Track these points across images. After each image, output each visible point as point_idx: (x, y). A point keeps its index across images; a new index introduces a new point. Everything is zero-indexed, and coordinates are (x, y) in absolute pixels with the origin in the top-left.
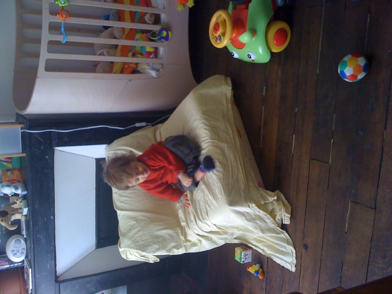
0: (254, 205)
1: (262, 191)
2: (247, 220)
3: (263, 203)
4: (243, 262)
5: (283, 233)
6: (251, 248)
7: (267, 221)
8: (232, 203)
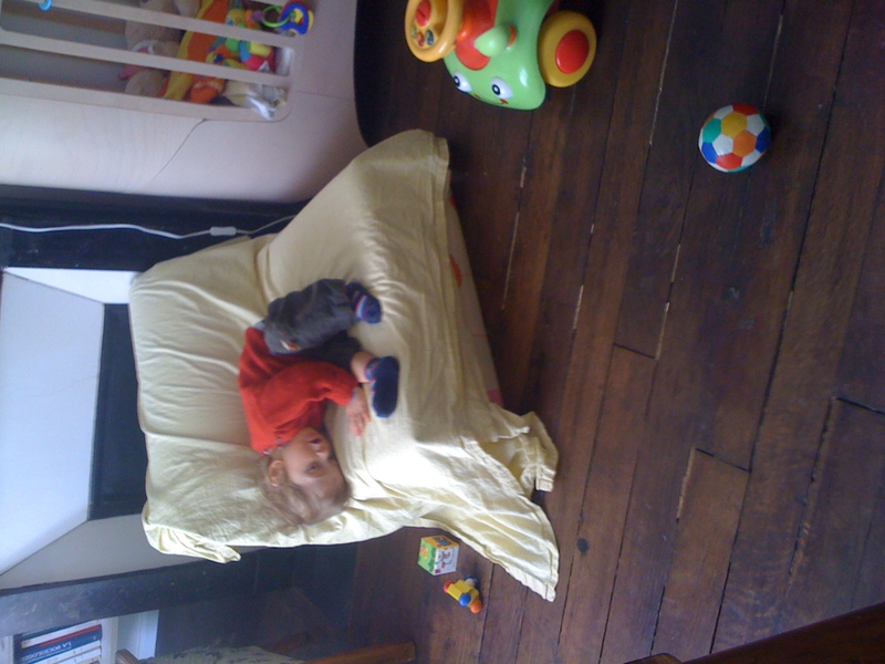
0: (474, 443)
1: (497, 412)
2: (457, 476)
3: (495, 439)
4: (437, 571)
5: (534, 511)
6: (458, 541)
7: (501, 480)
8: (423, 435)
